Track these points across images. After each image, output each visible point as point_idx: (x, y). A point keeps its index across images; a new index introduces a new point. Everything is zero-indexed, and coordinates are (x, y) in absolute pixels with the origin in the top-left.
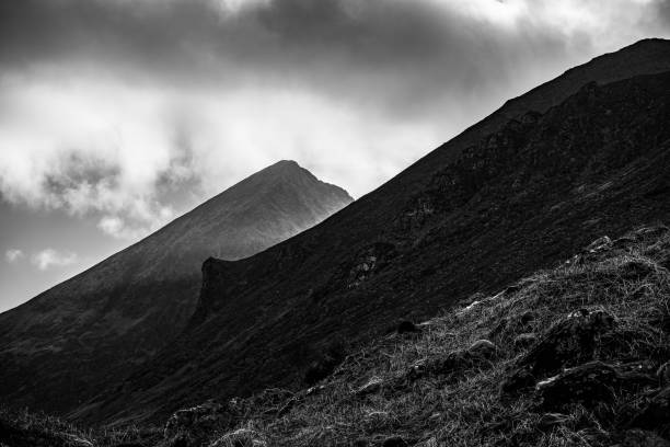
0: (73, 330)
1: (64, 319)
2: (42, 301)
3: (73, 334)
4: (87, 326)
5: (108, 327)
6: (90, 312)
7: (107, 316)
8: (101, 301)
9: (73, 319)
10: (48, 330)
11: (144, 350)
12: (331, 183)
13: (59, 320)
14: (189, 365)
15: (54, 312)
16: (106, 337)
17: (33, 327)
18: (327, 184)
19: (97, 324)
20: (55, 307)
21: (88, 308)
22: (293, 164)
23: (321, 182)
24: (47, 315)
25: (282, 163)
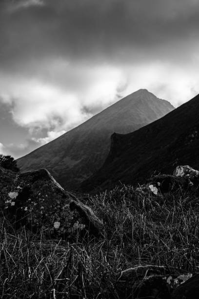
0: (49, 166)
1: (46, 161)
2: (36, 153)
3: (50, 167)
4: (56, 164)
5: (65, 165)
6: (57, 158)
7: (64, 160)
8: (61, 153)
9: (49, 161)
10: (39, 166)
11: (81, 174)
12: (163, 99)
13: (43, 162)
14: (108, 181)
15: (41, 158)
16: (64, 169)
17: (32, 165)
18: (161, 99)
19: (60, 163)
20: (41, 156)
21: (56, 156)
22: (145, 91)
23: (158, 98)
24: (38, 160)
25: (141, 90)
